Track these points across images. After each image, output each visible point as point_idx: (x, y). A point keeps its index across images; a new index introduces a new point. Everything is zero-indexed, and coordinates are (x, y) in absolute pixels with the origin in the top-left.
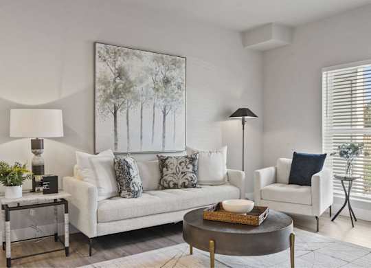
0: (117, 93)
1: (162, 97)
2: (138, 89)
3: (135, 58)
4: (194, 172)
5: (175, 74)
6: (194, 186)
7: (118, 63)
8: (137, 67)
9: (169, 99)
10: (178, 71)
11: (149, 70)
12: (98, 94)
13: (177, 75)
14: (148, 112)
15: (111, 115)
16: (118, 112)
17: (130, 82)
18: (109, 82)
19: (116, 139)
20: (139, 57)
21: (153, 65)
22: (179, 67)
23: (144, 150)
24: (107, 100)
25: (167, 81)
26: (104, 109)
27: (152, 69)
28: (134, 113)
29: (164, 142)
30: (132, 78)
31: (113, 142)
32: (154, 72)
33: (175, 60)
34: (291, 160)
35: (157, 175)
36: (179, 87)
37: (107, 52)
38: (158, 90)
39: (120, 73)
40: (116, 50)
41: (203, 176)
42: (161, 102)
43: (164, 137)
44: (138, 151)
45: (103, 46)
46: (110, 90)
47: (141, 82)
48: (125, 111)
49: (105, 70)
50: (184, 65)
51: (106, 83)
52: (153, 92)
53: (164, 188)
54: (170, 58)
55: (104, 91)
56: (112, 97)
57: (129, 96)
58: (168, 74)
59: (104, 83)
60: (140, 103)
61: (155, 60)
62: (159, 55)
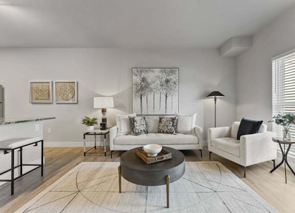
0: (142, 89)
1: (165, 89)
2: (152, 86)
3: (150, 72)
4: (173, 126)
5: (171, 77)
6: (172, 133)
7: (142, 76)
8: (150, 76)
9: (169, 90)
10: (174, 75)
11: (158, 77)
12: (133, 90)
13: (173, 78)
14: (157, 96)
15: (139, 98)
16: (142, 97)
17: (148, 83)
19: (142, 109)
20: (153, 71)
21: (160, 74)
22: (175, 73)
23: (155, 114)
24: (137, 92)
25: (167, 81)
26: (136, 96)
27: (159, 76)
28: (150, 97)
29: (166, 110)
30: (149, 81)
31: (140, 110)
32: (161, 77)
33: (172, 70)
34: (240, 123)
35: (157, 125)
36: (175, 83)
37: (137, 71)
38: (162, 86)
39: (144, 80)
40: (141, 70)
41: (179, 129)
42: (165, 91)
43: (166, 108)
44: (152, 114)
45: (135, 69)
46: (139, 88)
47: (154, 82)
48: (146, 96)
49: (137, 79)
50: (178, 72)
51: (137, 85)
52: (160, 87)
53: (159, 133)
54: (169, 70)
55: (136, 88)
57: (148, 89)
58: (168, 78)
59: (136, 85)
60: (153, 93)
61: (161, 72)
62: (163, 69)
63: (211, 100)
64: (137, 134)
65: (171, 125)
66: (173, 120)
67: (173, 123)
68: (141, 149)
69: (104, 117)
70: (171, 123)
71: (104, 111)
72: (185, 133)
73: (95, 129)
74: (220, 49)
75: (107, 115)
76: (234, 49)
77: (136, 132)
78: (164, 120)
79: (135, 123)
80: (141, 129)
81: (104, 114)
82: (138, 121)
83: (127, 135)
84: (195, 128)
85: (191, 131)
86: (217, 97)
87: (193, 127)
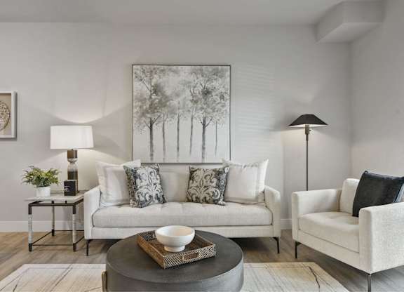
0: (153, 108)
1: (202, 108)
2: (175, 102)
3: (171, 74)
4: (218, 186)
5: (214, 83)
6: (215, 202)
7: (154, 80)
8: (172, 82)
9: (209, 110)
10: (220, 81)
11: (187, 84)
12: (135, 110)
13: (218, 85)
14: (185, 124)
15: (147, 129)
16: (154, 125)
17: (166, 97)
18: (145, 99)
19: (152, 150)
20: (176, 72)
21: (192, 78)
22: (221, 77)
23: (180, 161)
24: (143, 115)
25: (206, 93)
26: (140, 123)
27: (189, 82)
28: (171, 126)
29: (203, 154)
30: (168, 92)
31: (149, 153)
32: (192, 84)
33: (217, 70)
34: (358, 181)
35: (185, 186)
36: (222, 97)
37: (144, 72)
38: (196, 102)
39: (157, 89)
40: (151, 69)
41: (231, 193)
42: (201, 114)
43: (204, 148)
44: (176, 162)
45: (139, 67)
46: (146, 106)
47: (178, 95)
48: (161, 124)
49: (142, 88)
50: (228, 73)
51: (142, 100)
52: (190, 104)
53: (189, 201)
54: (210, 69)
55: (140, 107)
56: (148, 113)
57: (165, 110)
58: (208, 85)
59: (140, 101)
60: (176, 117)
61: (193, 72)
62: (198, 67)
63: (298, 133)
64: (141, 204)
65: (214, 184)
66: (218, 173)
67: (219, 180)
68: (150, 236)
69: (73, 168)
70: (215, 180)
71: (72, 155)
72: (244, 203)
73: (52, 193)
74: (316, 27)
75: (79, 164)
76: (346, 26)
77: (139, 201)
78: (199, 175)
79: (138, 181)
80: (151, 194)
81: (72, 162)
82: (143, 176)
83: (120, 205)
84: (264, 192)
85: (257, 198)
86: (311, 126)
87: (261, 190)
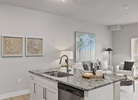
2: (85, 44)
3: (84, 36)
5: (93, 39)
7: (81, 37)
11: (87, 39)
12: (76, 46)
14: (87, 50)
15: (79, 52)
20: (85, 35)
21: (88, 37)
22: (94, 37)
24: (78, 48)
25: (91, 42)
26: (77, 50)
28: (84, 50)
30: (84, 41)
31: (79, 59)
36: (94, 43)
37: (78, 35)
39: (81, 40)
40: (80, 34)
42: (90, 47)
43: (90, 57)
44: (85, 61)
45: (77, 33)
46: (79, 45)
48: (82, 50)
52: (88, 45)
54: (92, 35)
57: (83, 46)
58: (91, 40)
59: (78, 43)
60: (85, 48)
61: (89, 36)
74: (108, 27)
81: (66, 63)
